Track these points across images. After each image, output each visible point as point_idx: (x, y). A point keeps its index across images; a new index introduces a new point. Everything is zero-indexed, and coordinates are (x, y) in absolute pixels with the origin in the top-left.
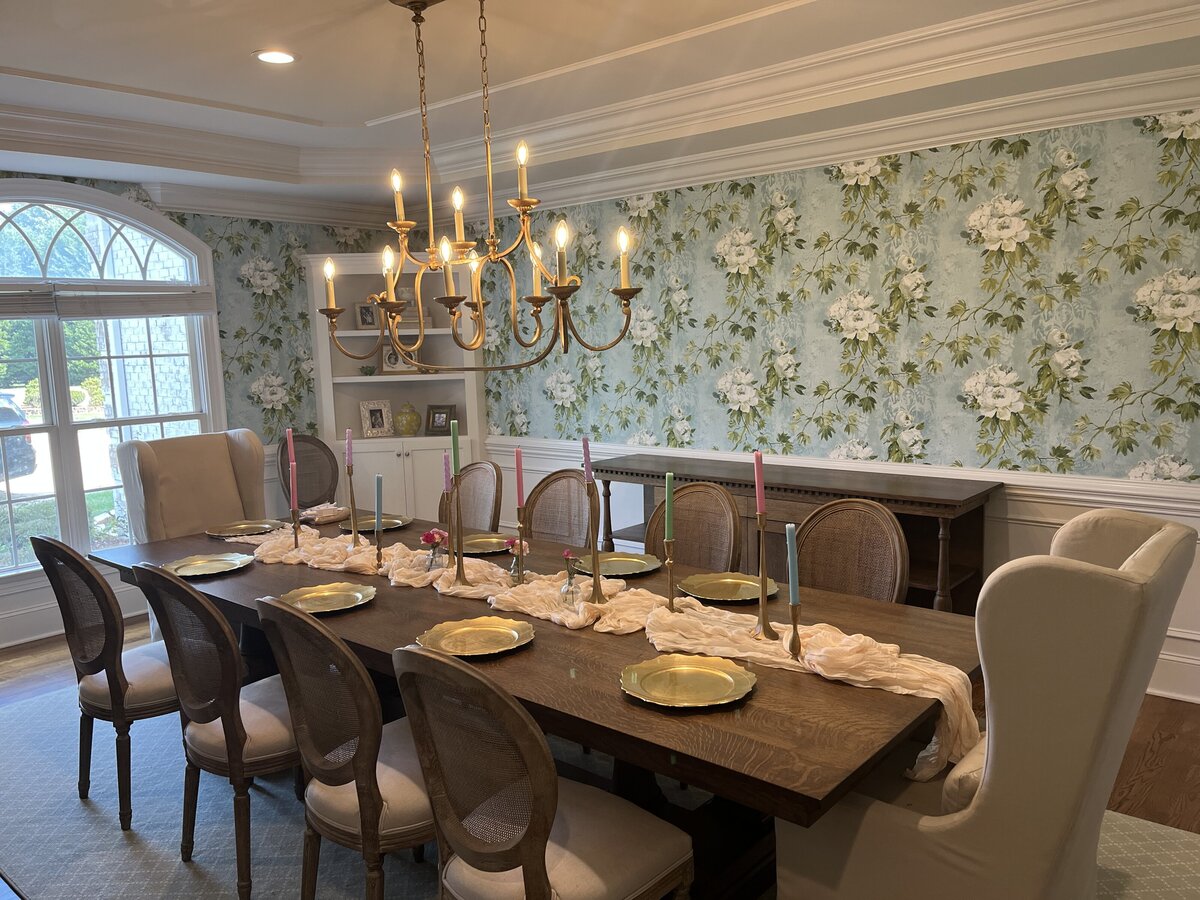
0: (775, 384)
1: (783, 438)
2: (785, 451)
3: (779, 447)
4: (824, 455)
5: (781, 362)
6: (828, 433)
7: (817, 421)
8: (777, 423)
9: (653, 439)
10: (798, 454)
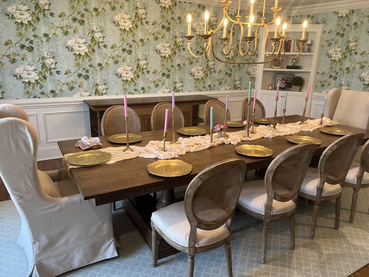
0: (139, 71)
1: (143, 89)
2: (143, 93)
3: (141, 92)
4: (156, 93)
5: (142, 63)
6: (157, 86)
7: (154, 82)
8: (141, 83)
9: (88, 93)
10: (148, 93)
